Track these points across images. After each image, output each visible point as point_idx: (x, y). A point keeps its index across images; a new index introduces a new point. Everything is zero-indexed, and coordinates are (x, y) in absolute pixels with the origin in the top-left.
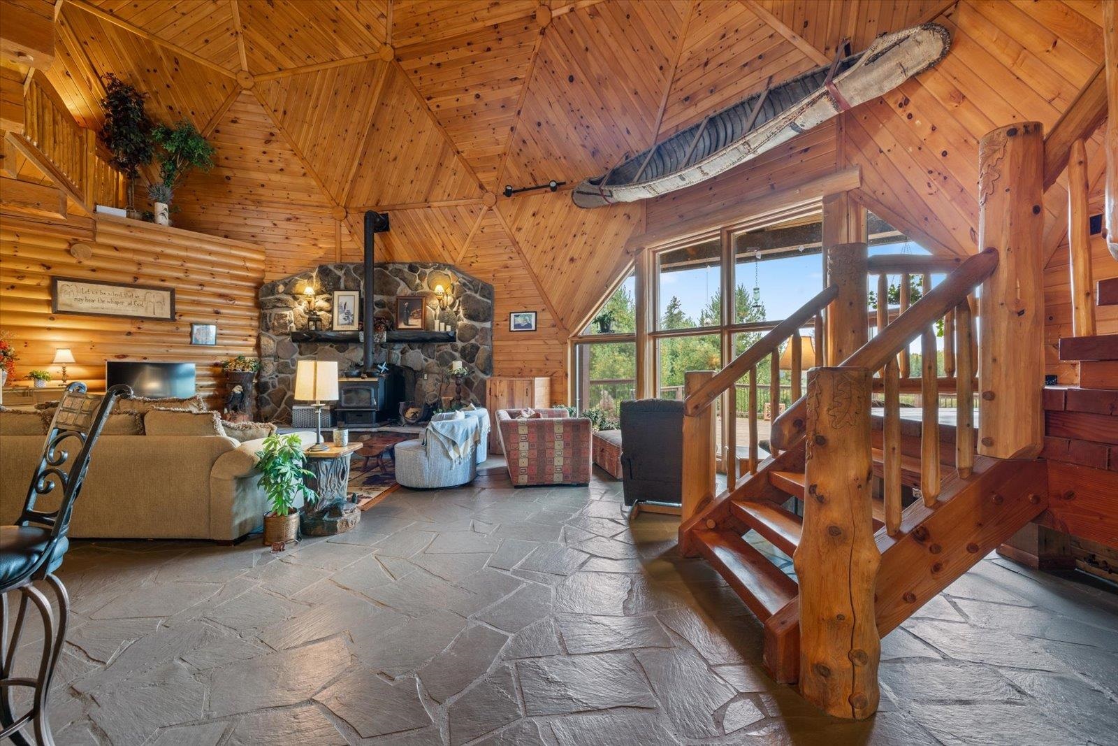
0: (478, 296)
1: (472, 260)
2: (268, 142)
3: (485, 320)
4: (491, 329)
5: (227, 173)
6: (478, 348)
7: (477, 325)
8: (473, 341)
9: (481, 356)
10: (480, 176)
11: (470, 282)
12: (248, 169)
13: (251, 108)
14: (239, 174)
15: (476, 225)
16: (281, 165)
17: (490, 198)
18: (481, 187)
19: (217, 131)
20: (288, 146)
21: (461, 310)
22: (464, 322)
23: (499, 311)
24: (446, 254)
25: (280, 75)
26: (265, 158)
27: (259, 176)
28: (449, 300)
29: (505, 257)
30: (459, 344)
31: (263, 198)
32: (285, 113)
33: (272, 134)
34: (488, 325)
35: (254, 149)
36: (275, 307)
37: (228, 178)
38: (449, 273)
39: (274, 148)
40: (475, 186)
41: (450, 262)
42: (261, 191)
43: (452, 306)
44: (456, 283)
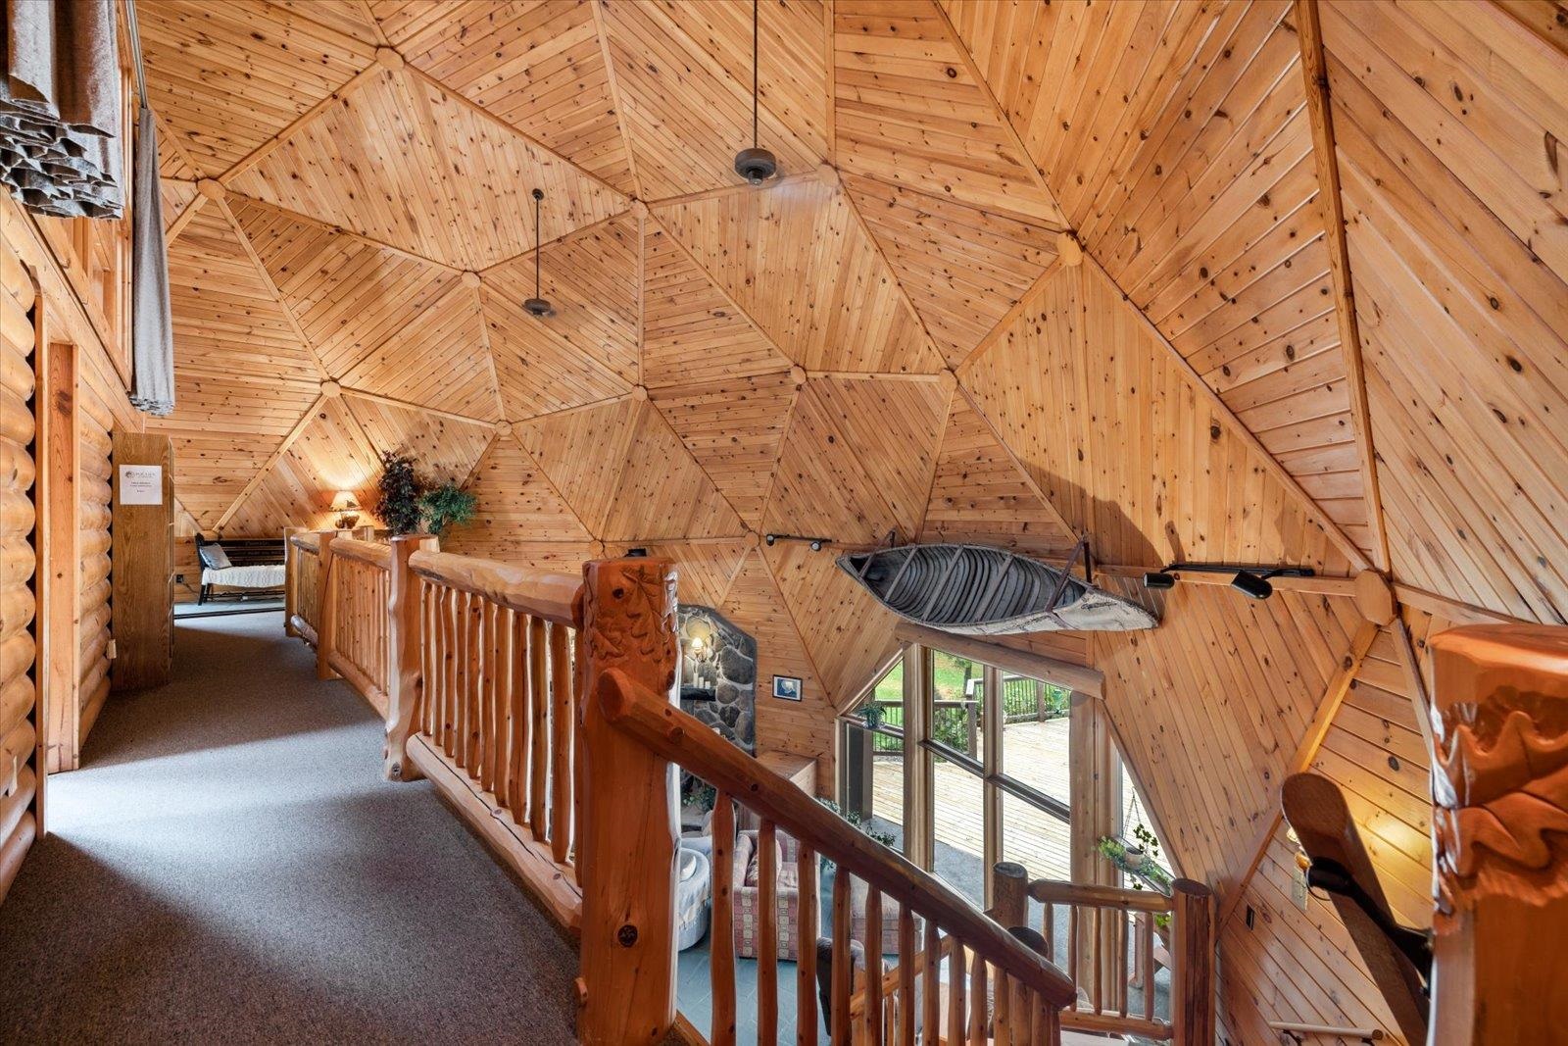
0: (738, 652)
1: (736, 606)
2: (525, 483)
3: (746, 682)
4: (753, 692)
5: (487, 517)
6: (738, 713)
7: (740, 687)
8: (733, 704)
9: (741, 722)
10: (742, 514)
11: (731, 636)
12: (507, 512)
13: (509, 452)
14: (499, 517)
15: (738, 568)
16: (539, 505)
17: (752, 539)
18: (743, 525)
19: (479, 479)
20: (545, 485)
21: (720, 666)
22: (722, 681)
23: (762, 671)
24: (706, 597)
25: (536, 420)
26: (524, 499)
27: (515, 517)
28: (709, 652)
29: (769, 608)
30: (719, 705)
31: (522, 538)
32: (541, 454)
33: (529, 475)
34: (749, 687)
35: (511, 491)
37: (489, 522)
38: (709, 620)
39: (532, 488)
40: (737, 522)
41: (711, 605)
42: (520, 531)
43: (712, 659)
44: (715, 635)
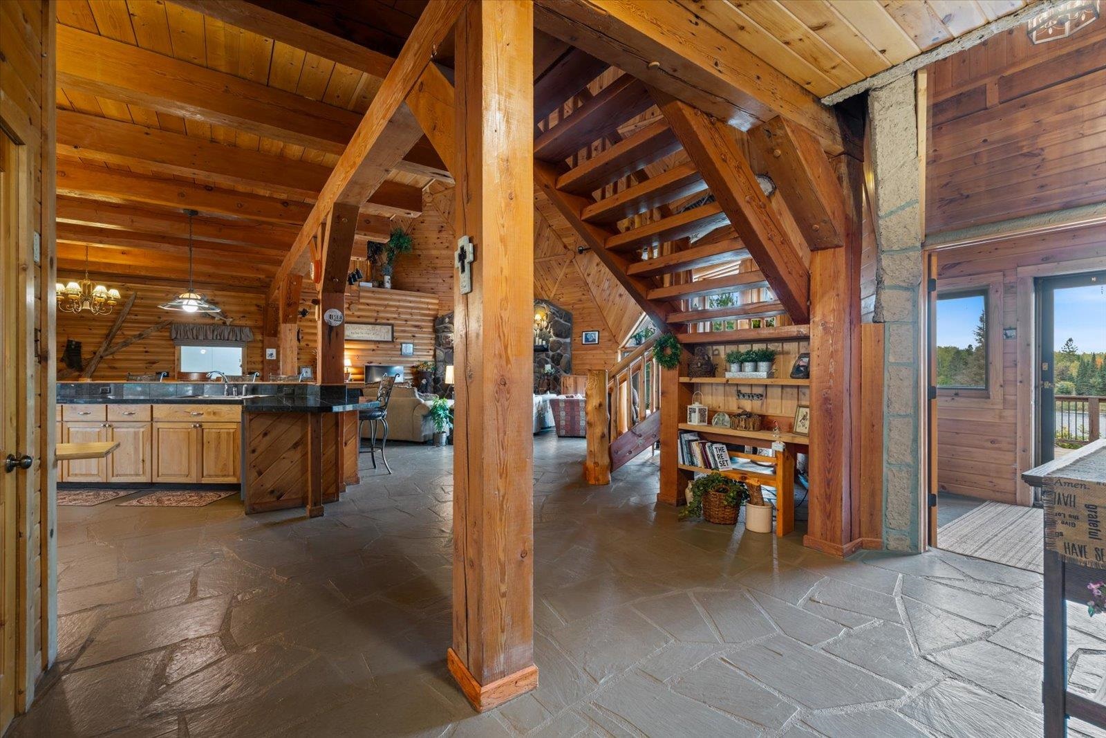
0: (562, 321)
1: (560, 296)
2: (440, 231)
3: (566, 337)
4: (570, 343)
5: (418, 252)
6: (562, 356)
7: (562, 340)
8: (559, 351)
9: (563, 361)
10: (564, 240)
11: (557, 312)
12: (429, 249)
13: (432, 213)
14: (425, 252)
15: (562, 274)
16: (447, 244)
17: (570, 254)
18: (565, 247)
19: (414, 229)
20: (451, 233)
21: (552, 331)
22: (553, 338)
23: (576, 330)
24: (543, 293)
25: (446, 192)
26: (439, 241)
27: (435, 252)
28: (545, 324)
29: (580, 293)
30: (551, 353)
31: (438, 265)
32: (449, 213)
33: (442, 227)
34: (568, 340)
35: (433, 236)
36: (443, 331)
37: (419, 255)
38: (545, 306)
39: (444, 235)
40: (561, 246)
41: (546, 298)
42: (437, 261)
43: (547, 328)
44: (549, 313)
